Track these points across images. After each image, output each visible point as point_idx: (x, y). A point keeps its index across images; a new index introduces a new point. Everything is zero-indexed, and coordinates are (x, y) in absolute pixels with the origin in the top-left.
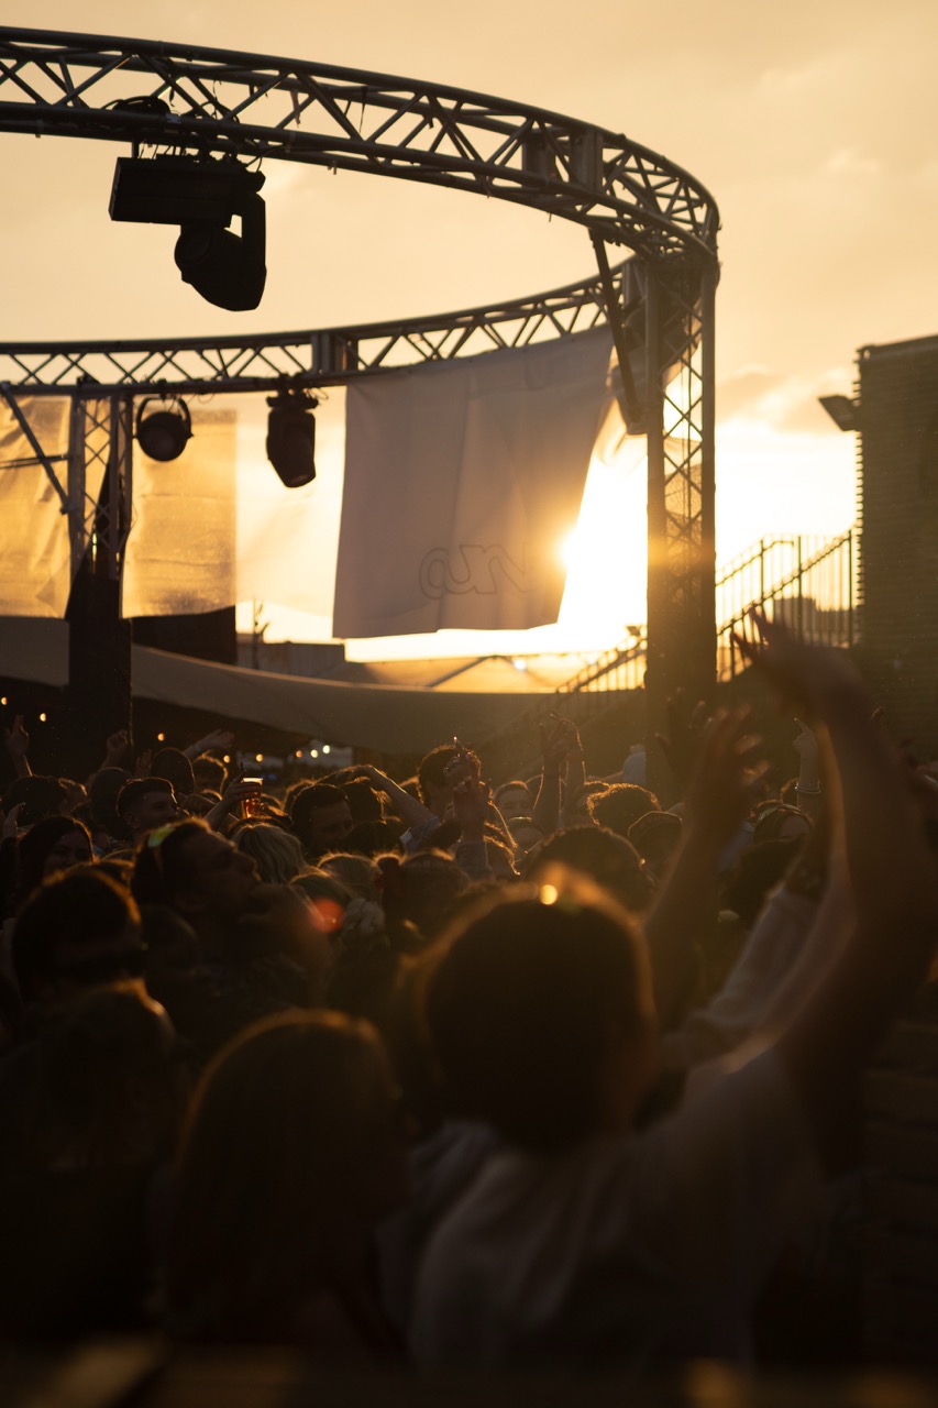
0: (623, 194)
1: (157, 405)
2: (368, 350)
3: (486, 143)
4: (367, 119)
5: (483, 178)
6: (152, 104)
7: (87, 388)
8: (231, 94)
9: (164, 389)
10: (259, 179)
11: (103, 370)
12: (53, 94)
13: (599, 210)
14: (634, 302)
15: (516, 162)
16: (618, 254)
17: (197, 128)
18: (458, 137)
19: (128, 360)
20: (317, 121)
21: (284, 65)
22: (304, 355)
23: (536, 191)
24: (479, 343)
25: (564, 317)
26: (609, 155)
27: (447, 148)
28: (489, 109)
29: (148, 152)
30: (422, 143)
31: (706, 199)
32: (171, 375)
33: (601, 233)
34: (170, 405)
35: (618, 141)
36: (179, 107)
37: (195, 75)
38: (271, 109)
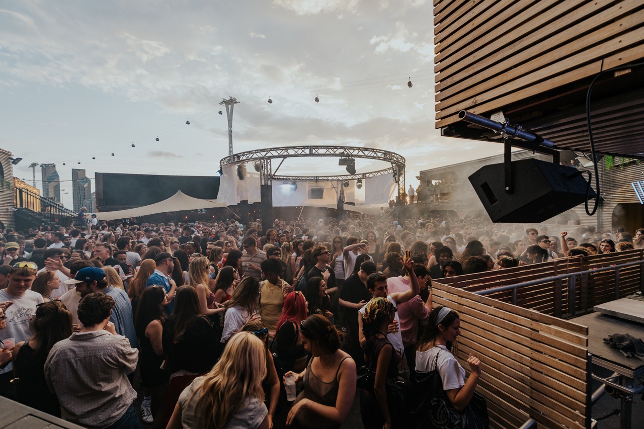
0: (395, 159)
1: (346, 182)
2: (367, 175)
3: (379, 154)
4: (366, 153)
5: (379, 158)
6: (343, 153)
7: (338, 180)
8: (351, 151)
9: (346, 180)
10: (355, 160)
11: (340, 178)
12: (332, 152)
13: (392, 161)
14: (396, 170)
15: (383, 156)
16: (394, 165)
17: (348, 155)
18: (376, 154)
19: (343, 177)
20: (361, 153)
21: (357, 148)
22: (361, 176)
23: (385, 159)
24: (379, 174)
25: (388, 171)
26: (393, 155)
27: (375, 155)
28: (380, 151)
29: (343, 158)
30: (372, 155)
31: (404, 159)
32: (347, 178)
33: (392, 163)
34: (347, 182)
35: (394, 153)
36: (346, 153)
37: (348, 149)
38: (356, 152)
